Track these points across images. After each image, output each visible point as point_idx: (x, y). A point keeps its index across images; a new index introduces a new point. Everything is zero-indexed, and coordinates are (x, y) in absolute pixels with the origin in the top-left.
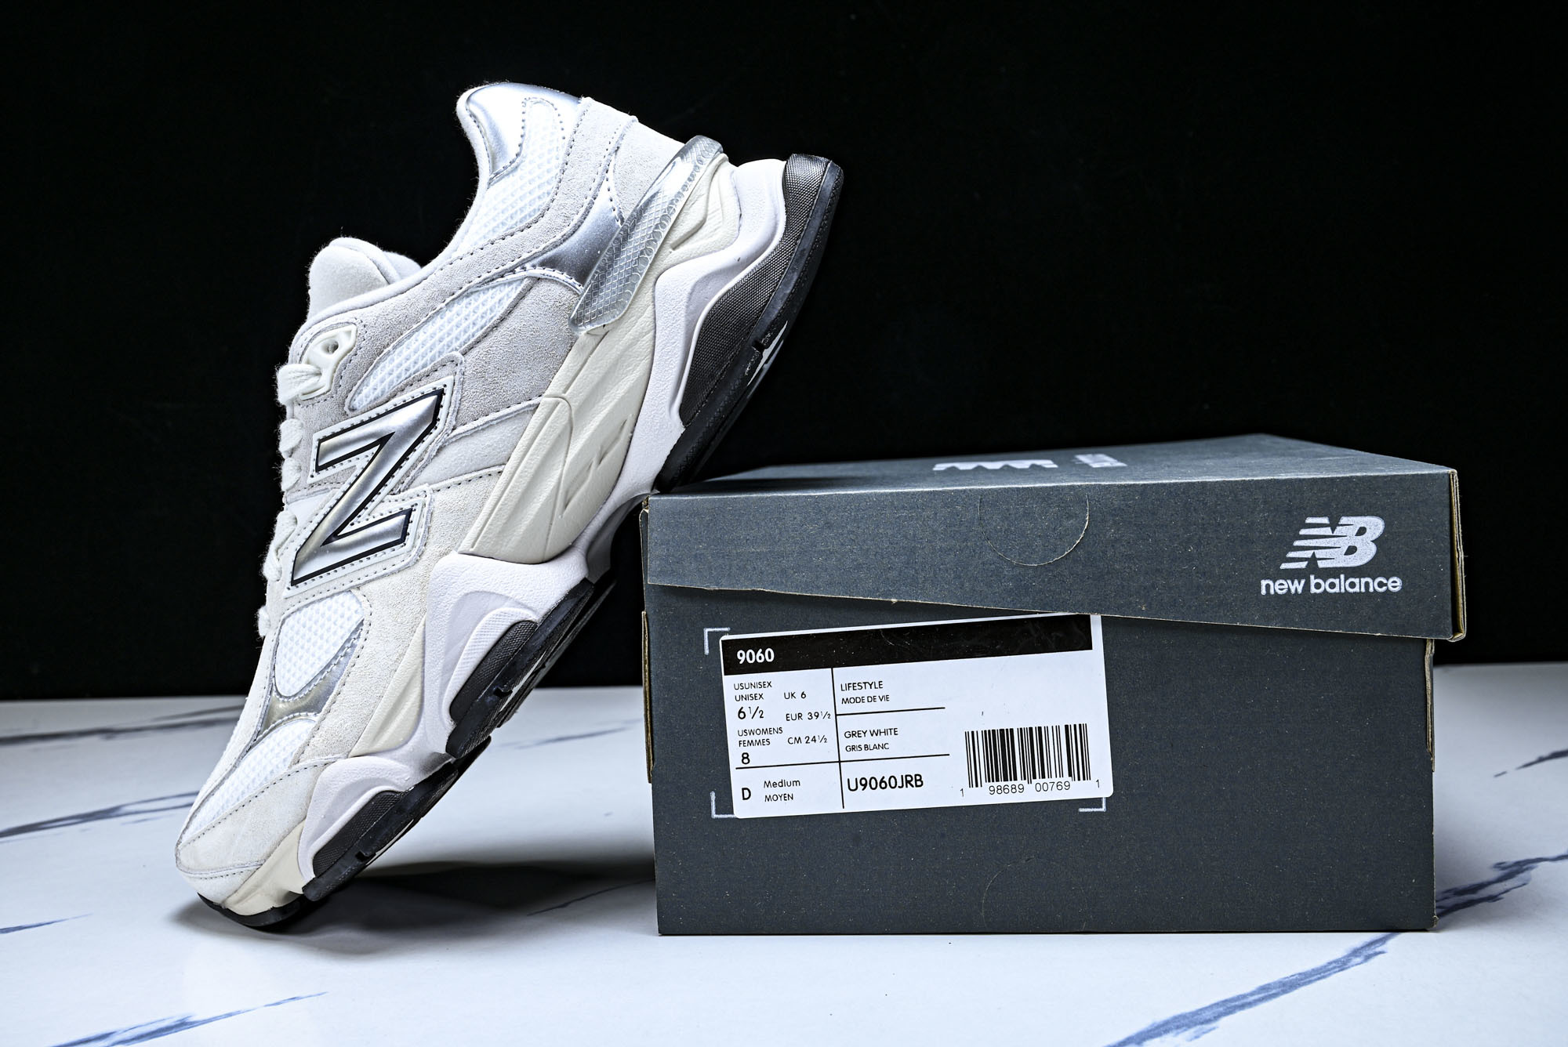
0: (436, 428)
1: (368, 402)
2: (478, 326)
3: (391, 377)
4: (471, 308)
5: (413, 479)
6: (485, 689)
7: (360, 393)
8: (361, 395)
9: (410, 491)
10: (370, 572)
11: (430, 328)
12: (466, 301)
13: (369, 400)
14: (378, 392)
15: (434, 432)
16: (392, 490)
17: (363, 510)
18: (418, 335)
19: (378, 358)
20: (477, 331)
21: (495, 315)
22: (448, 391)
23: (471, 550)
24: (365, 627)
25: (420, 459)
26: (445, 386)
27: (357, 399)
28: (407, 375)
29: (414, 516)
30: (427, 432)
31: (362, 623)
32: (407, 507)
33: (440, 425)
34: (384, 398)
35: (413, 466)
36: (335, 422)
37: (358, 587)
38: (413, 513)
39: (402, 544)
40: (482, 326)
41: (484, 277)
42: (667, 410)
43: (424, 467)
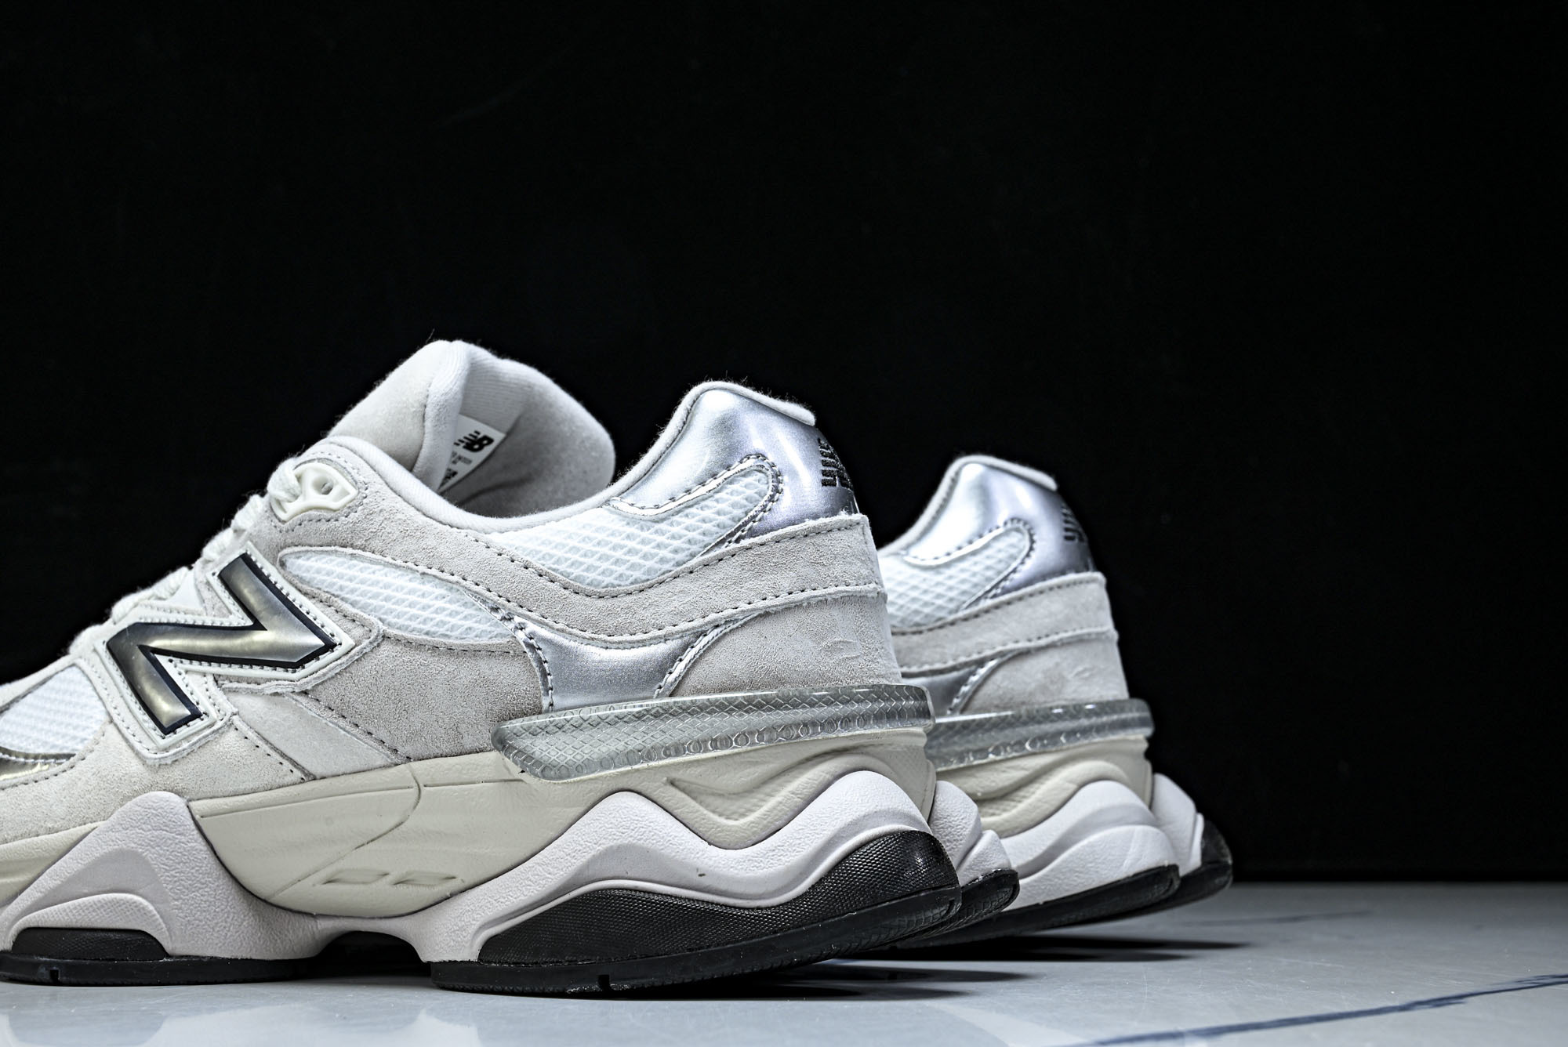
0: (295, 672)
1: (298, 572)
2: (426, 628)
4: (440, 603)
5: (235, 691)
6: (49, 957)
9: (221, 697)
10: (127, 722)
11: (392, 577)
12: (443, 591)
15: (288, 675)
16: (220, 676)
17: (188, 661)
18: (379, 570)
19: (337, 547)
20: (420, 631)
22: (338, 651)
23: (197, 817)
24: (66, 763)
25: (257, 681)
26: (340, 644)
27: (291, 560)
28: (336, 593)
29: (196, 724)
30: (285, 666)
31: (70, 757)
32: (202, 708)
33: (300, 672)
35: (248, 680)
36: (265, 555)
37: (111, 720)
38: (198, 720)
39: (163, 735)
40: (427, 633)
41: (481, 589)
42: (478, 924)
43: (253, 693)
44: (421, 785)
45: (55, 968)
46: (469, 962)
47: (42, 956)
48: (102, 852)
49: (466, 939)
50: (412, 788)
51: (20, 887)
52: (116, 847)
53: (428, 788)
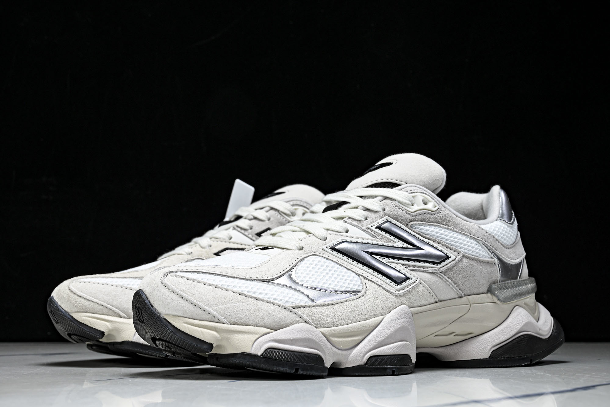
0: (437, 265)
1: (419, 231)
2: (473, 254)
3: (435, 234)
4: (476, 246)
5: (416, 270)
7: (420, 225)
8: (419, 226)
9: (412, 272)
10: (375, 279)
11: (460, 236)
12: (476, 242)
13: (420, 231)
14: (428, 232)
15: (435, 266)
16: (404, 264)
17: (388, 258)
18: (456, 234)
19: (437, 224)
21: (479, 257)
22: (450, 260)
23: (413, 314)
24: (359, 294)
25: (423, 267)
26: (451, 257)
27: (416, 226)
28: (441, 239)
29: (408, 282)
30: (434, 263)
31: (359, 292)
32: (409, 276)
33: (439, 266)
34: (427, 236)
35: (419, 267)
36: (401, 223)
37: (365, 278)
38: (408, 280)
39: (397, 285)
40: (473, 256)
41: (486, 243)
42: (491, 346)
43: (423, 272)
44: (471, 304)
45: (394, 369)
46: (486, 359)
47: (388, 365)
48: (398, 327)
49: (486, 352)
50: (468, 304)
51: (358, 342)
52: (402, 325)
53: (473, 305)
